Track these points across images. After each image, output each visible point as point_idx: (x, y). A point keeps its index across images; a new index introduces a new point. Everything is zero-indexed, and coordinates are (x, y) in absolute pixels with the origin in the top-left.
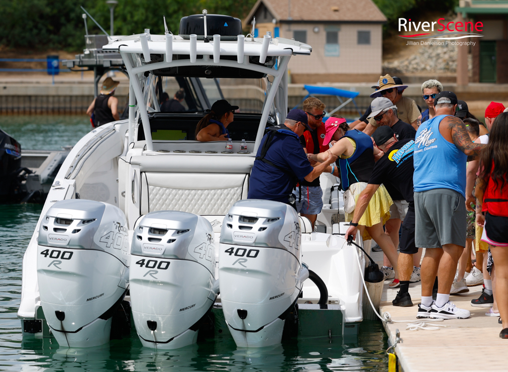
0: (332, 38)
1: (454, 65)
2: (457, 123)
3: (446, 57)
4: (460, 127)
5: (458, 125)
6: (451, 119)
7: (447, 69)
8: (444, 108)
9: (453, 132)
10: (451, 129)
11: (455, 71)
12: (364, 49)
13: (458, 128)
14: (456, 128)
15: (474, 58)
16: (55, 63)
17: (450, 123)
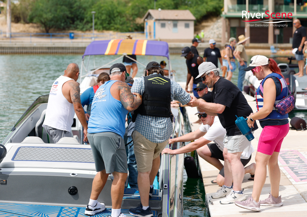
0: (175, 26)
1: (220, 36)
2: (125, 86)
3: (218, 33)
4: (126, 89)
5: (125, 88)
6: (121, 83)
7: (218, 37)
8: (116, 75)
9: (121, 93)
10: (119, 90)
11: (220, 38)
12: (187, 30)
13: (124, 90)
14: (123, 90)
15: (228, 33)
16: (72, 35)
17: (119, 85)
